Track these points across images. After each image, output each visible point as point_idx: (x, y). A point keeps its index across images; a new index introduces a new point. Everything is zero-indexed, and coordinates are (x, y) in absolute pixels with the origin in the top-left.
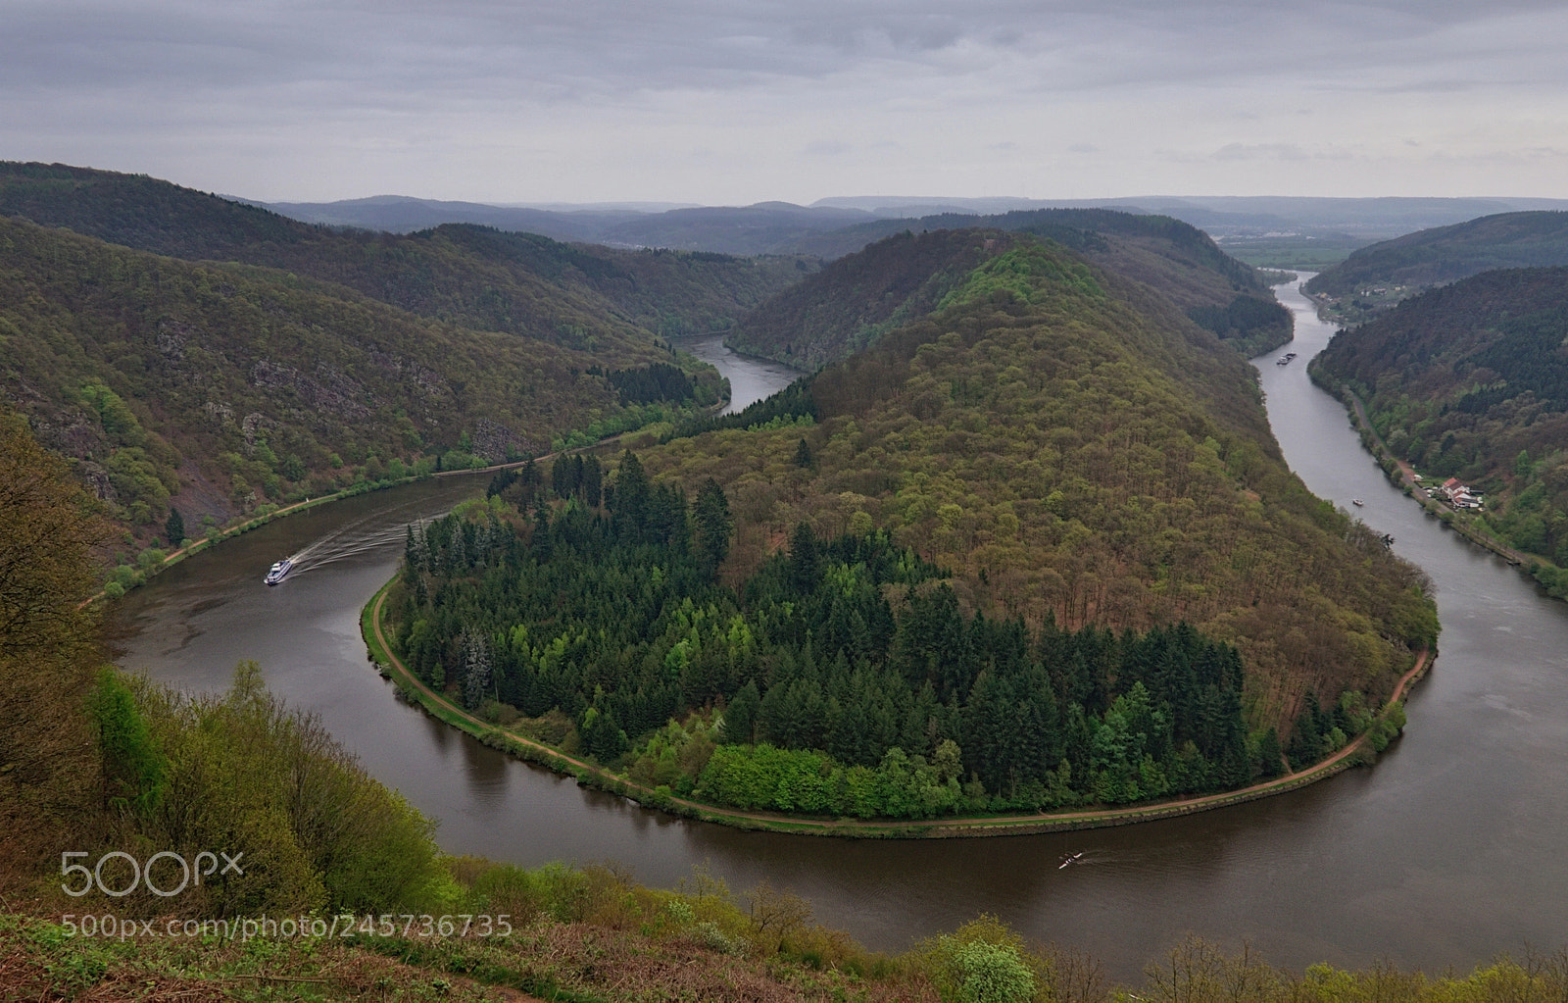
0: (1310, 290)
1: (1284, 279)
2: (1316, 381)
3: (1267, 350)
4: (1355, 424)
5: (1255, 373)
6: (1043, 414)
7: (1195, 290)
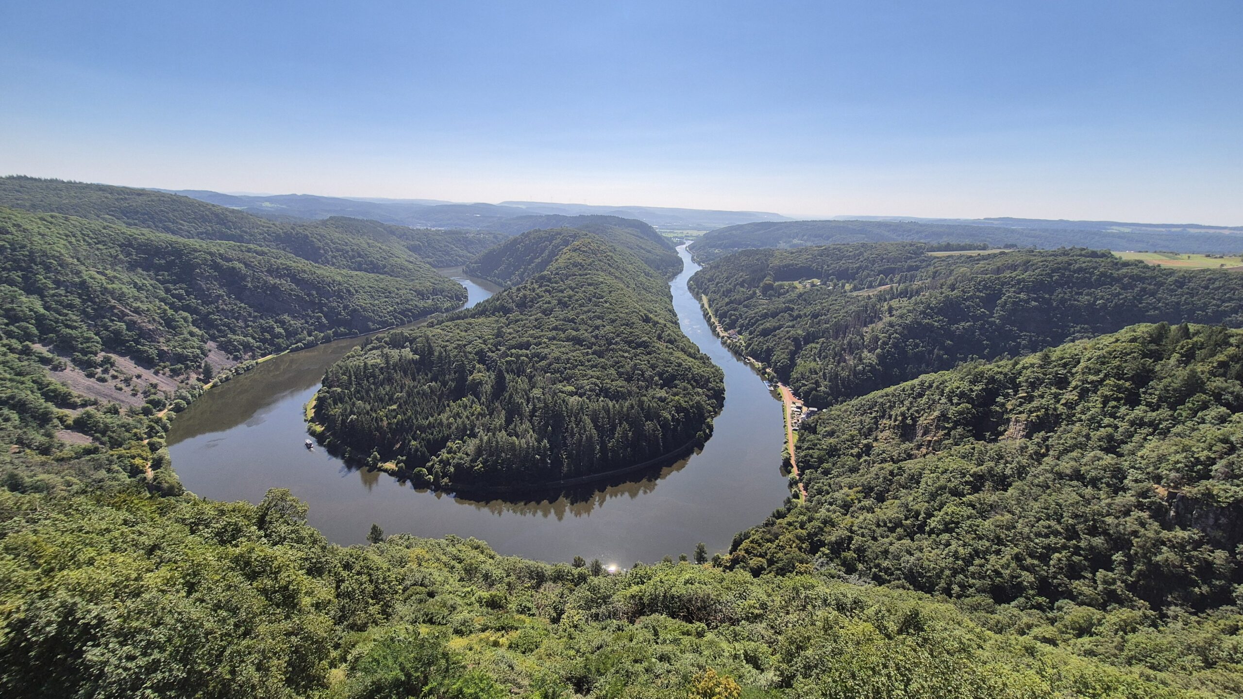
0: (691, 248)
1: (682, 243)
2: (690, 288)
3: (674, 275)
4: (703, 306)
5: (670, 287)
6: (591, 314)
7: (649, 252)
